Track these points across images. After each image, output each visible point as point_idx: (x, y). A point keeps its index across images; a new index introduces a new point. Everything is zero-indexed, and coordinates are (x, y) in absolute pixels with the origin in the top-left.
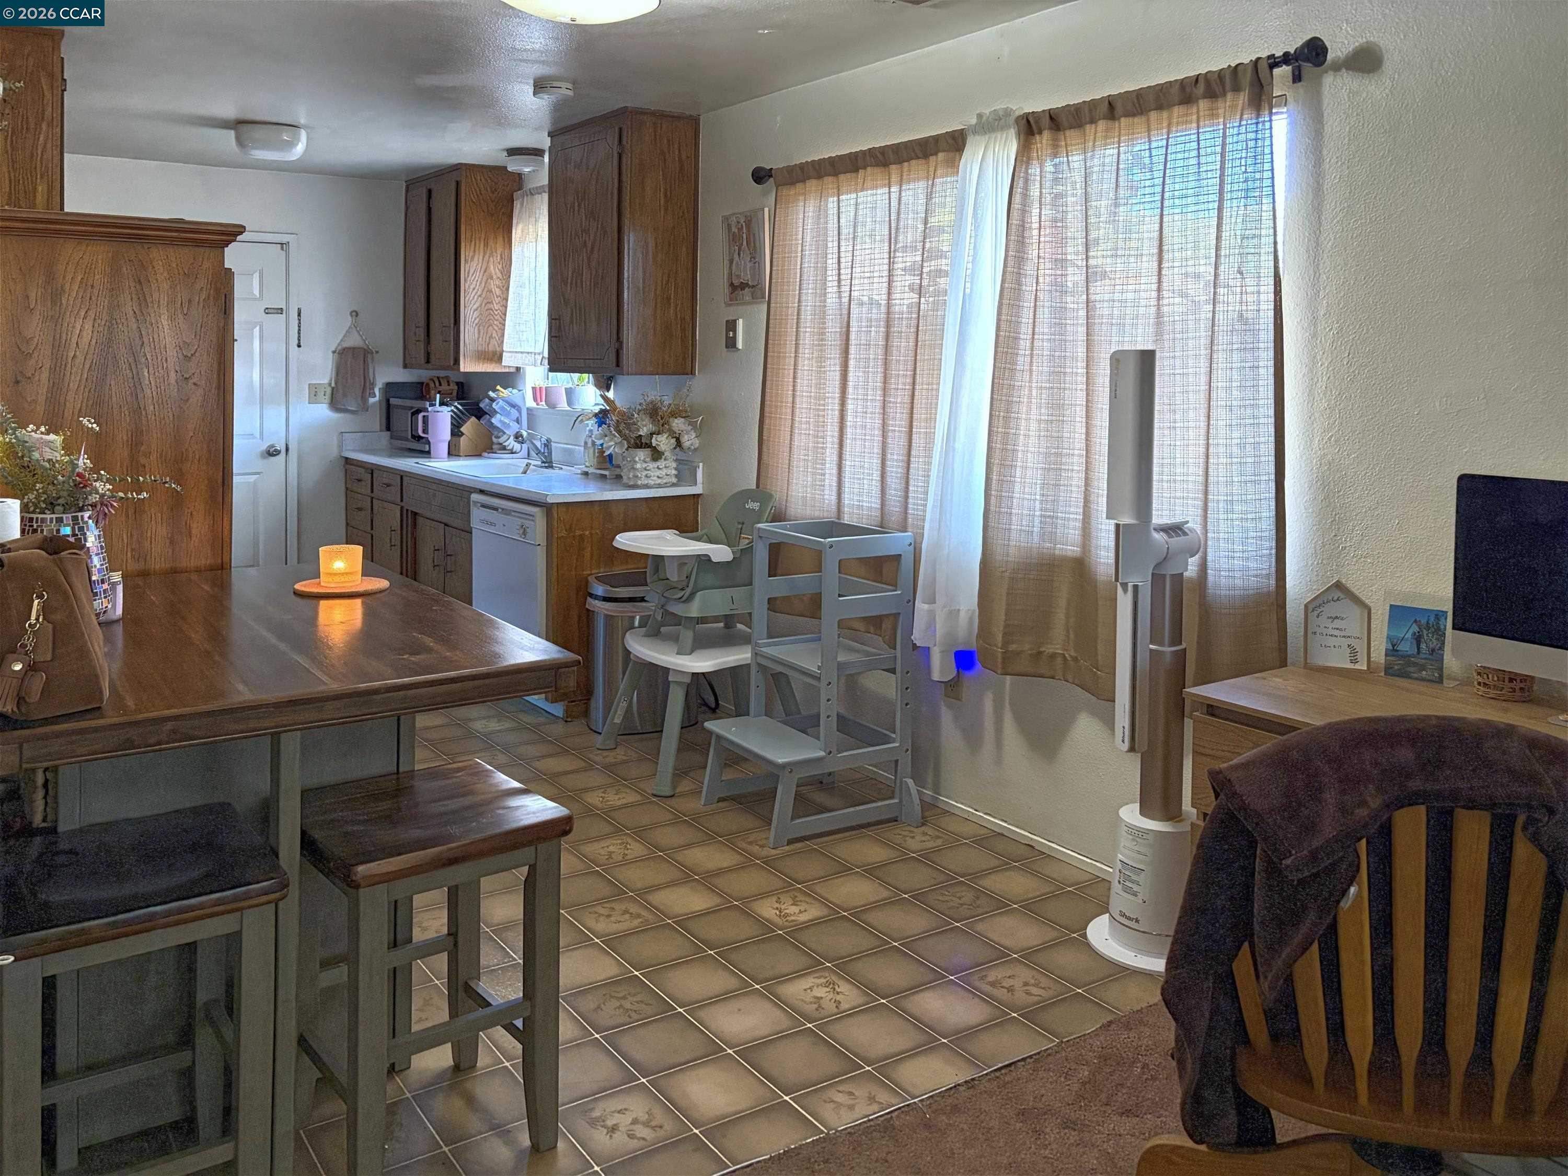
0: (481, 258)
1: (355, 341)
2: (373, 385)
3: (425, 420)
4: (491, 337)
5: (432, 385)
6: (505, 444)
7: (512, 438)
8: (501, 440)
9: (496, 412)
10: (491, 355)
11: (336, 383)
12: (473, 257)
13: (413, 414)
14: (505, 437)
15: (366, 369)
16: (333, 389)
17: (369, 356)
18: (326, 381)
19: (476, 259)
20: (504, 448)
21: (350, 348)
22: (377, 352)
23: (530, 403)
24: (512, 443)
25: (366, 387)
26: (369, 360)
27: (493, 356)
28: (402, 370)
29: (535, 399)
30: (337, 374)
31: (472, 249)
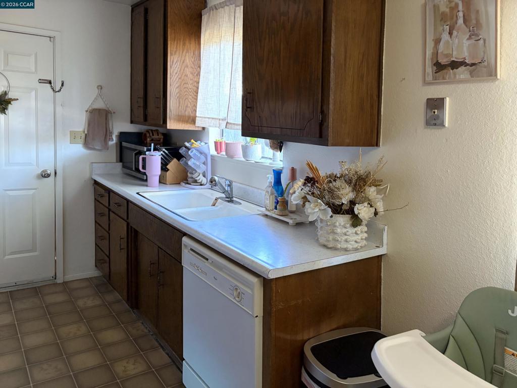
0: (181, 53)
1: (100, 105)
2: (111, 133)
3: (144, 159)
4: (187, 106)
5: (148, 135)
6: (197, 179)
7: (201, 175)
8: (194, 176)
9: (191, 157)
10: (187, 119)
11: (88, 131)
12: (176, 52)
13: (136, 154)
14: (196, 175)
15: (107, 124)
16: (86, 135)
17: (109, 115)
18: (81, 130)
19: (177, 53)
20: (196, 181)
21: (97, 109)
22: (114, 113)
23: (213, 152)
24: (201, 179)
25: (107, 134)
26: (109, 118)
27: (189, 119)
28: (130, 124)
29: (216, 149)
30: (89, 125)
31: (175, 46)
